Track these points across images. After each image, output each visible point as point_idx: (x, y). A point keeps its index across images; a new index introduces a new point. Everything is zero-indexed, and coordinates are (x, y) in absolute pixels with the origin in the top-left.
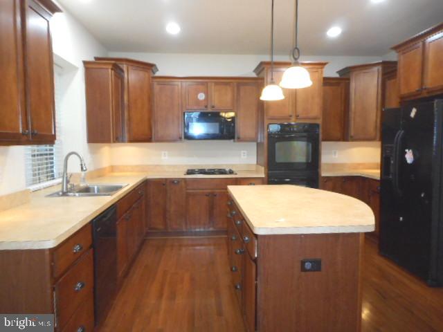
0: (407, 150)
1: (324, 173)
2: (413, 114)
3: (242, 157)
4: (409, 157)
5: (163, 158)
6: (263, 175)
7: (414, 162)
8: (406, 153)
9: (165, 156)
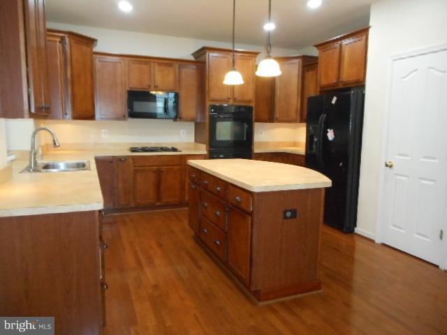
0: (329, 130)
1: (256, 150)
2: (334, 102)
3: (182, 136)
4: (331, 135)
5: (103, 136)
6: (205, 152)
7: (334, 139)
8: (328, 132)
9: (105, 134)
